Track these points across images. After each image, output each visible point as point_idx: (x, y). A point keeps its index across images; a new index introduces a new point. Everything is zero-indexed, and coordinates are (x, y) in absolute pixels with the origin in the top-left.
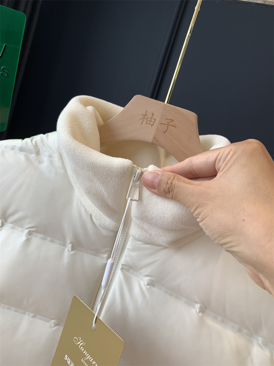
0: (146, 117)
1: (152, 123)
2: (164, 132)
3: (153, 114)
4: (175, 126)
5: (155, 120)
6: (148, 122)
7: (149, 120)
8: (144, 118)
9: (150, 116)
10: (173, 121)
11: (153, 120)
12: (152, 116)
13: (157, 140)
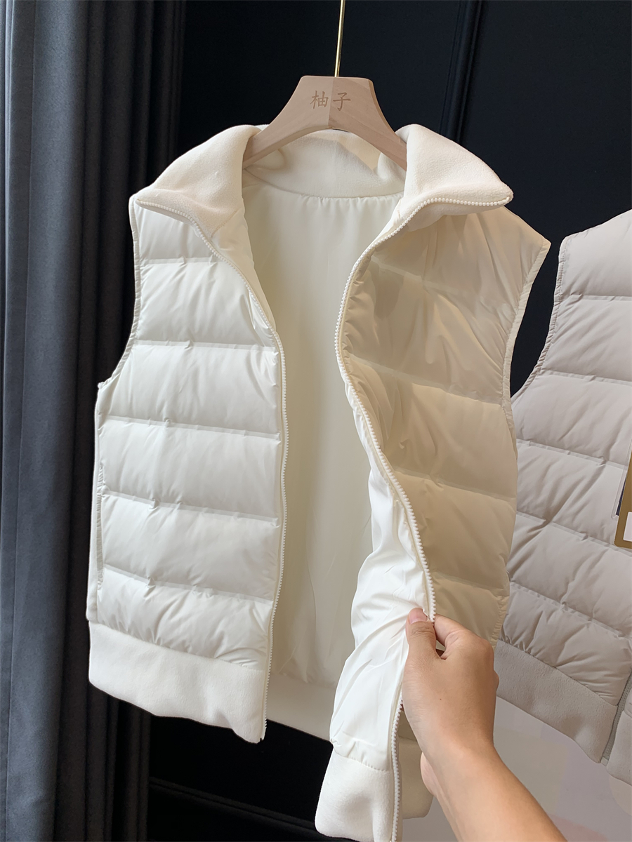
0: (317, 98)
1: (324, 103)
2: (340, 109)
3: (324, 93)
4: (349, 100)
5: (327, 98)
6: (321, 103)
7: (321, 100)
8: (315, 100)
9: (321, 96)
10: (346, 94)
11: (325, 99)
12: (323, 96)
13: (333, 121)
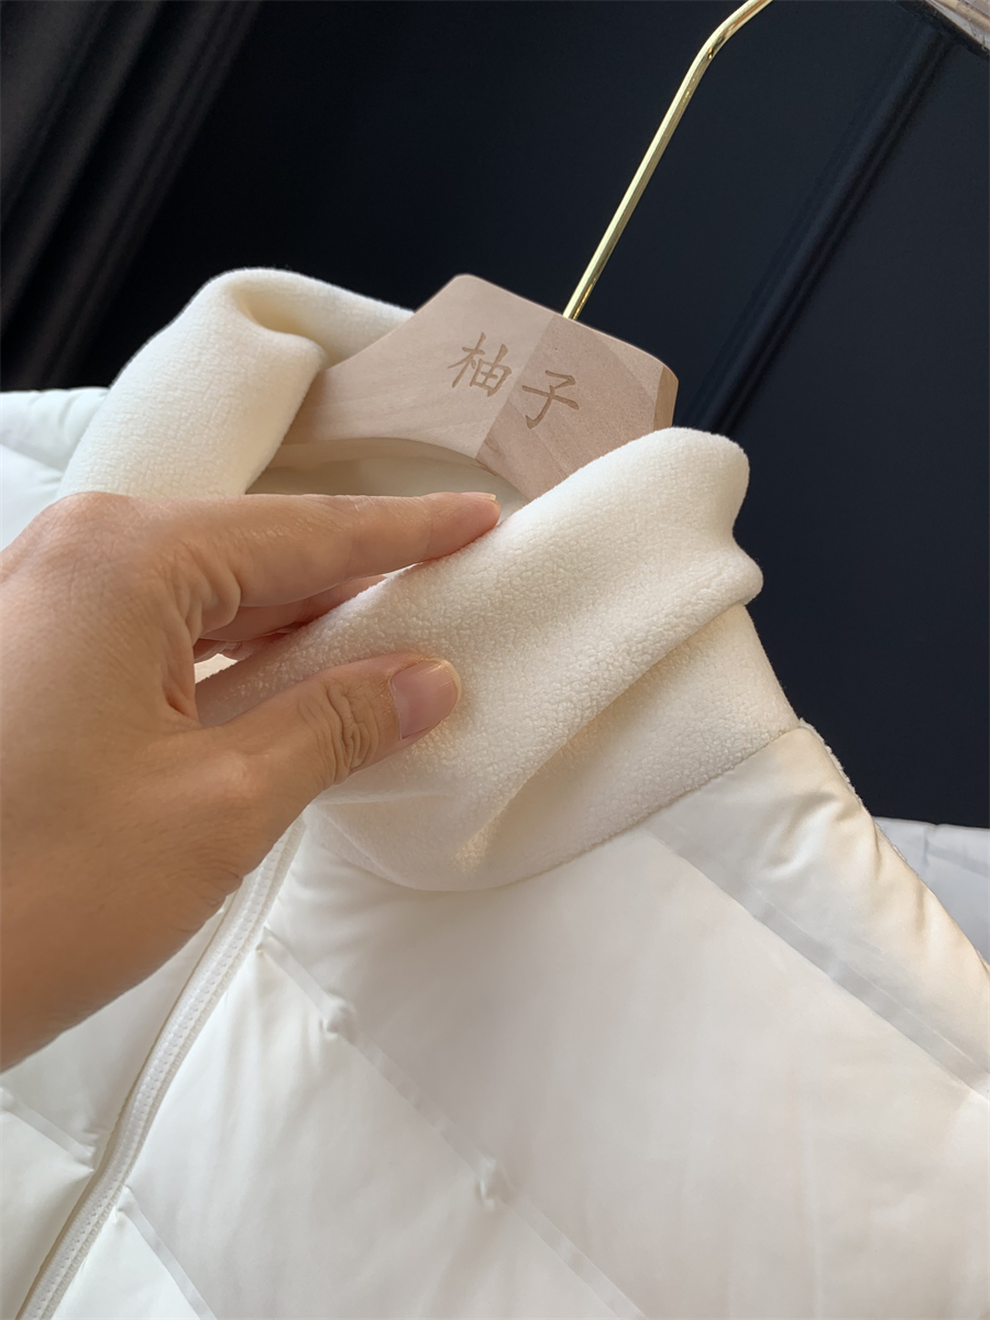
0: (476, 358)
1: (492, 383)
2: (531, 423)
3: (503, 350)
4: (573, 404)
5: (507, 371)
6: (481, 378)
7: (485, 368)
8: (469, 359)
9: (490, 356)
10: (570, 380)
11: (499, 372)
12: (498, 358)
13: (497, 452)
